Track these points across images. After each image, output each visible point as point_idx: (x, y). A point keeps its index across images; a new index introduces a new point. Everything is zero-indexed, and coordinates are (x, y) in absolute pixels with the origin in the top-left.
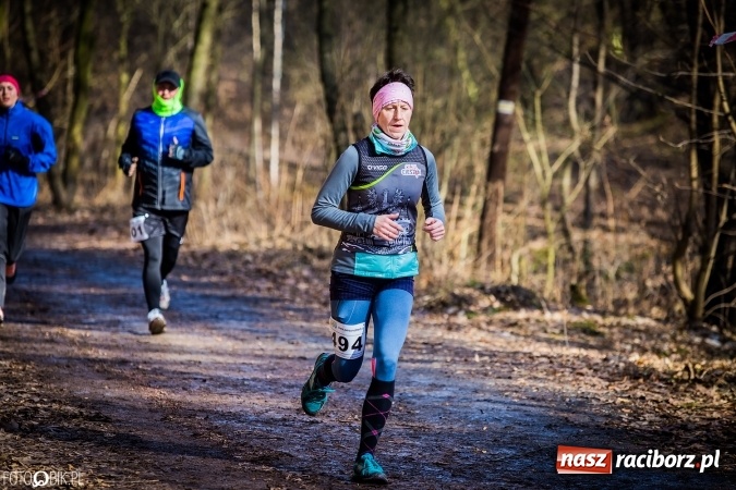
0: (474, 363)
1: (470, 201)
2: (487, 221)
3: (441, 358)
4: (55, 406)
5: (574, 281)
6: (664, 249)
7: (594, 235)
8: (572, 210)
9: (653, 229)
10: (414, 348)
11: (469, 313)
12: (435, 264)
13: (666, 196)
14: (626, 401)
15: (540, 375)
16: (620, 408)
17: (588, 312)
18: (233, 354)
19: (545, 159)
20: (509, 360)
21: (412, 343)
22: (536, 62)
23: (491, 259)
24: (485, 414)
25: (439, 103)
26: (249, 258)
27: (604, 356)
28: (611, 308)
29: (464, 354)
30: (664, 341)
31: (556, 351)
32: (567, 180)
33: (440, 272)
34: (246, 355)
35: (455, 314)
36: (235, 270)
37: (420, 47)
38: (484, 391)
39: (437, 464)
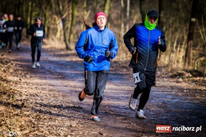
1: (183, 46)
2: (188, 52)
3: (175, 91)
4: (67, 104)
10: (167, 88)
11: (183, 78)
12: (173, 64)
15: (203, 96)
18: (116, 90)
21: (167, 86)
22: (202, 7)
23: (189, 63)
26: (120, 63)
34: (120, 90)
35: (179, 78)
36: (117, 66)
37: (168, 3)
38: (187, 100)
39: (174, 121)
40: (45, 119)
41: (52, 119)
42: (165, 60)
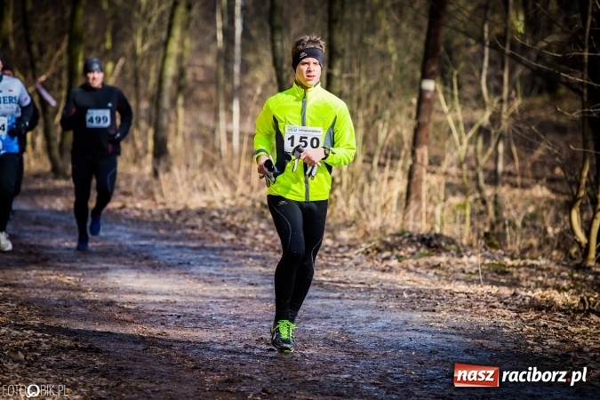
0: (403, 299)
1: (400, 163)
2: (414, 180)
3: (377, 295)
5: (487, 229)
6: (562, 200)
7: (503, 190)
8: (484, 169)
9: (552, 185)
11: (399, 258)
12: (371, 216)
13: (563, 156)
14: (532, 328)
15: (460, 308)
16: (527, 334)
17: (499, 255)
19: (462, 127)
20: (433, 296)
21: (352, 283)
23: (417, 211)
24: (414, 342)
25: (373, 81)
26: (215, 214)
27: (513, 292)
28: (518, 252)
29: (395, 292)
30: (563, 278)
32: (480, 145)
33: (375, 223)
35: (388, 258)
36: (204, 224)
37: (356, 36)
39: (374, 384)
42: (348, 205)
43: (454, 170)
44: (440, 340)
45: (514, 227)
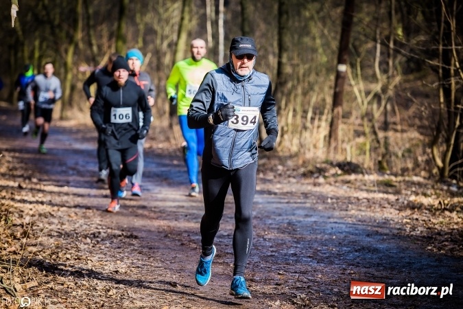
0: (328, 203)
1: (324, 117)
2: (334, 128)
3: (311, 201)
4: (109, 231)
5: (380, 158)
6: (427, 140)
7: (390, 134)
8: (378, 121)
9: (421, 130)
10: (296, 196)
11: (325, 177)
12: (307, 151)
13: (427, 112)
14: (408, 221)
15: (363, 209)
16: (405, 224)
17: (388, 174)
19: (363, 94)
20: (346, 201)
21: (295, 193)
22: (357, 43)
23: (336, 148)
24: (334, 230)
25: (307, 66)
27: (396, 198)
28: (400, 172)
29: (322, 198)
30: (428, 189)
31: (371, 196)
32: (375, 106)
33: (309, 155)
35: (318, 177)
37: (296, 37)
38: (333, 218)
39: (310, 257)
40: (68, 259)
41: (79, 259)
42: (292, 145)
43: (359, 121)
44: (351, 229)
45: (397, 156)
